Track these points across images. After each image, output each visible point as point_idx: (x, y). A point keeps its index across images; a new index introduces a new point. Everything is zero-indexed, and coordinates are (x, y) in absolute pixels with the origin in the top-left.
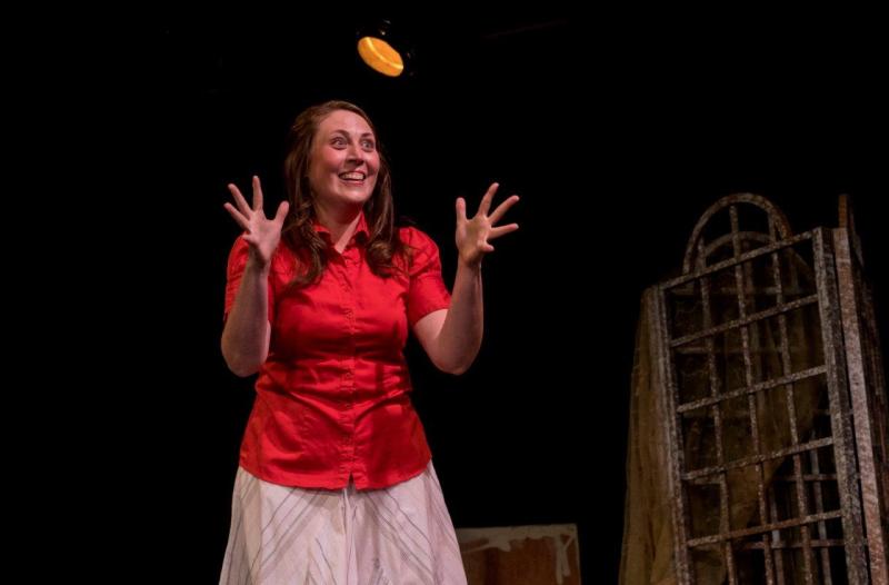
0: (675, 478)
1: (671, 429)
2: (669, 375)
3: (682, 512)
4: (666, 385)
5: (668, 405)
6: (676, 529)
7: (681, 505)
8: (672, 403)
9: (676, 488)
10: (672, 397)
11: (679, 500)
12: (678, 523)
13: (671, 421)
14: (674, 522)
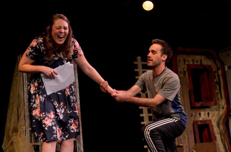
0: (26, 99)
1: (26, 87)
2: (26, 76)
3: (27, 106)
4: (25, 78)
5: (25, 82)
6: (26, 110)
7: (27, 105)
8: (26, 82)
9: (26, 101)
10: (26, 81)
11: (27, 104)
12: (27, 109)
13: (26, 86)
14: (25, 108)
